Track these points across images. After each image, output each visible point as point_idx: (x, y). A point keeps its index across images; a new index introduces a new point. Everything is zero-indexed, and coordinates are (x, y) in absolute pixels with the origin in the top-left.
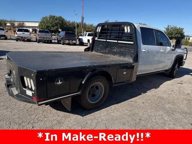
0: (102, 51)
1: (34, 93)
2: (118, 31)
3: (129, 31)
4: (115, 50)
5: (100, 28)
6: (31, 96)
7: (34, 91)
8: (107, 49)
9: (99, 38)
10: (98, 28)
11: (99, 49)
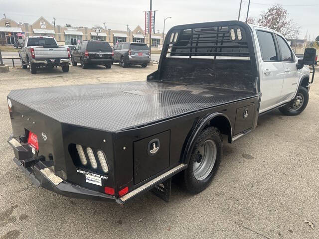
0: (181, 78)
1: (106, 178)
2: (215, 39)
3: (240, 37)
4: (210, 74)
5: (177, 34)
6: (100, 185)
7: (106, 174)
8: (193, 74)
9: (172, 54)
10: (173, 34)
11: (175, 74)
